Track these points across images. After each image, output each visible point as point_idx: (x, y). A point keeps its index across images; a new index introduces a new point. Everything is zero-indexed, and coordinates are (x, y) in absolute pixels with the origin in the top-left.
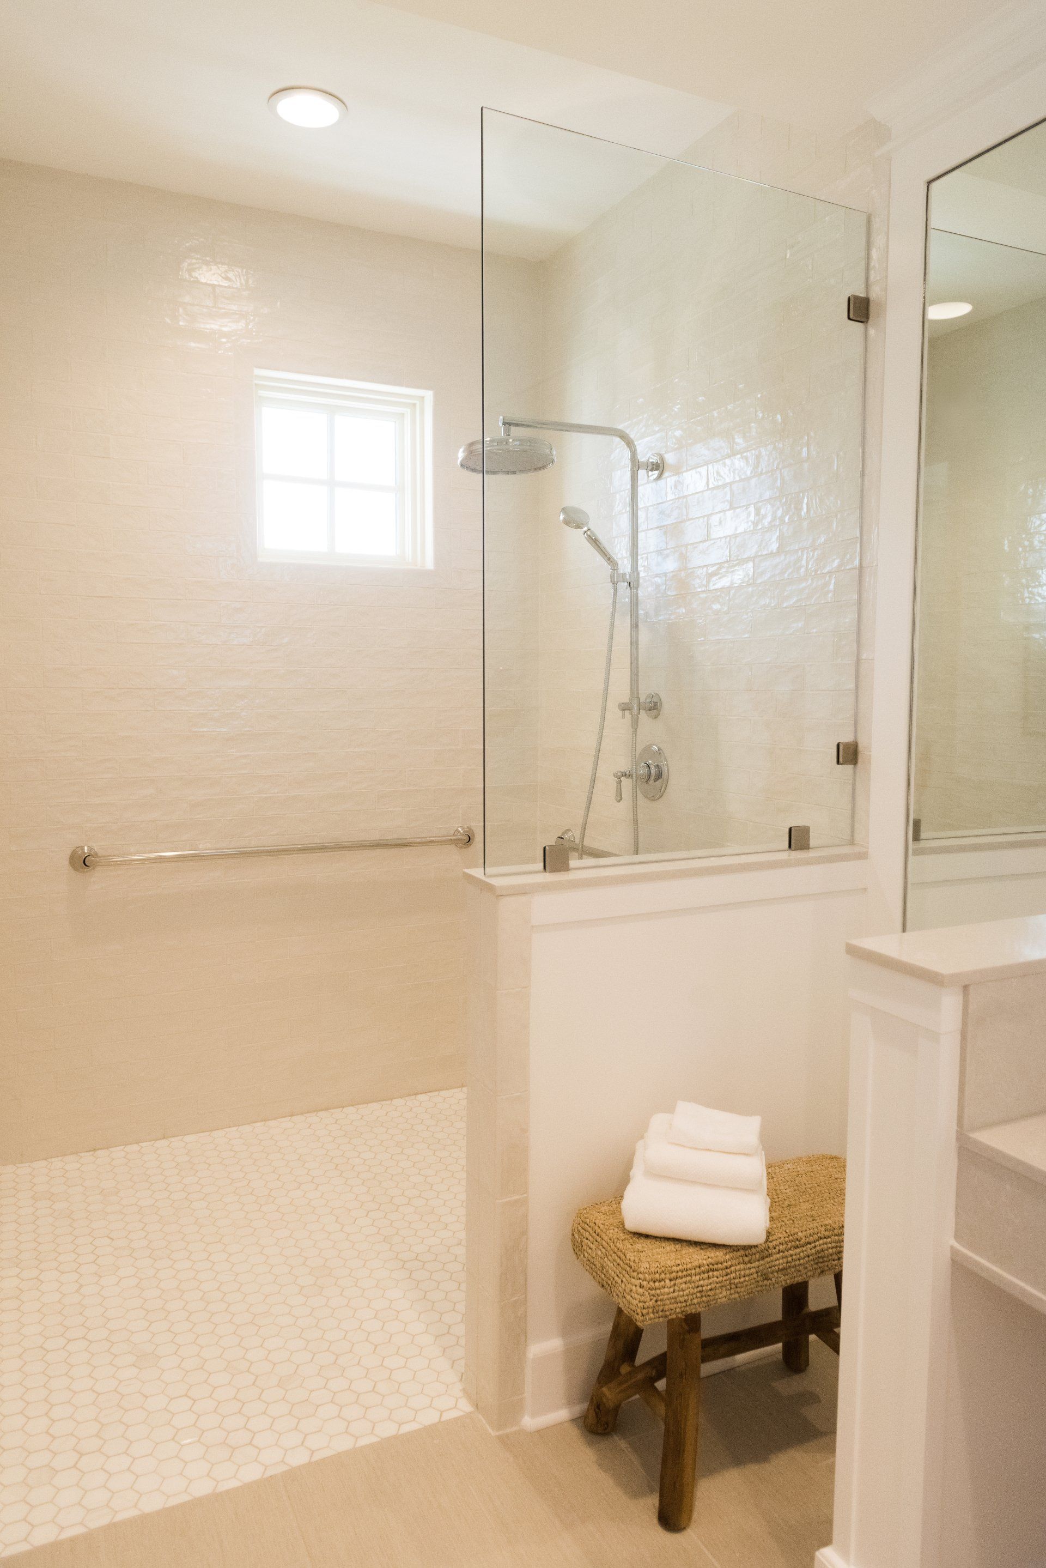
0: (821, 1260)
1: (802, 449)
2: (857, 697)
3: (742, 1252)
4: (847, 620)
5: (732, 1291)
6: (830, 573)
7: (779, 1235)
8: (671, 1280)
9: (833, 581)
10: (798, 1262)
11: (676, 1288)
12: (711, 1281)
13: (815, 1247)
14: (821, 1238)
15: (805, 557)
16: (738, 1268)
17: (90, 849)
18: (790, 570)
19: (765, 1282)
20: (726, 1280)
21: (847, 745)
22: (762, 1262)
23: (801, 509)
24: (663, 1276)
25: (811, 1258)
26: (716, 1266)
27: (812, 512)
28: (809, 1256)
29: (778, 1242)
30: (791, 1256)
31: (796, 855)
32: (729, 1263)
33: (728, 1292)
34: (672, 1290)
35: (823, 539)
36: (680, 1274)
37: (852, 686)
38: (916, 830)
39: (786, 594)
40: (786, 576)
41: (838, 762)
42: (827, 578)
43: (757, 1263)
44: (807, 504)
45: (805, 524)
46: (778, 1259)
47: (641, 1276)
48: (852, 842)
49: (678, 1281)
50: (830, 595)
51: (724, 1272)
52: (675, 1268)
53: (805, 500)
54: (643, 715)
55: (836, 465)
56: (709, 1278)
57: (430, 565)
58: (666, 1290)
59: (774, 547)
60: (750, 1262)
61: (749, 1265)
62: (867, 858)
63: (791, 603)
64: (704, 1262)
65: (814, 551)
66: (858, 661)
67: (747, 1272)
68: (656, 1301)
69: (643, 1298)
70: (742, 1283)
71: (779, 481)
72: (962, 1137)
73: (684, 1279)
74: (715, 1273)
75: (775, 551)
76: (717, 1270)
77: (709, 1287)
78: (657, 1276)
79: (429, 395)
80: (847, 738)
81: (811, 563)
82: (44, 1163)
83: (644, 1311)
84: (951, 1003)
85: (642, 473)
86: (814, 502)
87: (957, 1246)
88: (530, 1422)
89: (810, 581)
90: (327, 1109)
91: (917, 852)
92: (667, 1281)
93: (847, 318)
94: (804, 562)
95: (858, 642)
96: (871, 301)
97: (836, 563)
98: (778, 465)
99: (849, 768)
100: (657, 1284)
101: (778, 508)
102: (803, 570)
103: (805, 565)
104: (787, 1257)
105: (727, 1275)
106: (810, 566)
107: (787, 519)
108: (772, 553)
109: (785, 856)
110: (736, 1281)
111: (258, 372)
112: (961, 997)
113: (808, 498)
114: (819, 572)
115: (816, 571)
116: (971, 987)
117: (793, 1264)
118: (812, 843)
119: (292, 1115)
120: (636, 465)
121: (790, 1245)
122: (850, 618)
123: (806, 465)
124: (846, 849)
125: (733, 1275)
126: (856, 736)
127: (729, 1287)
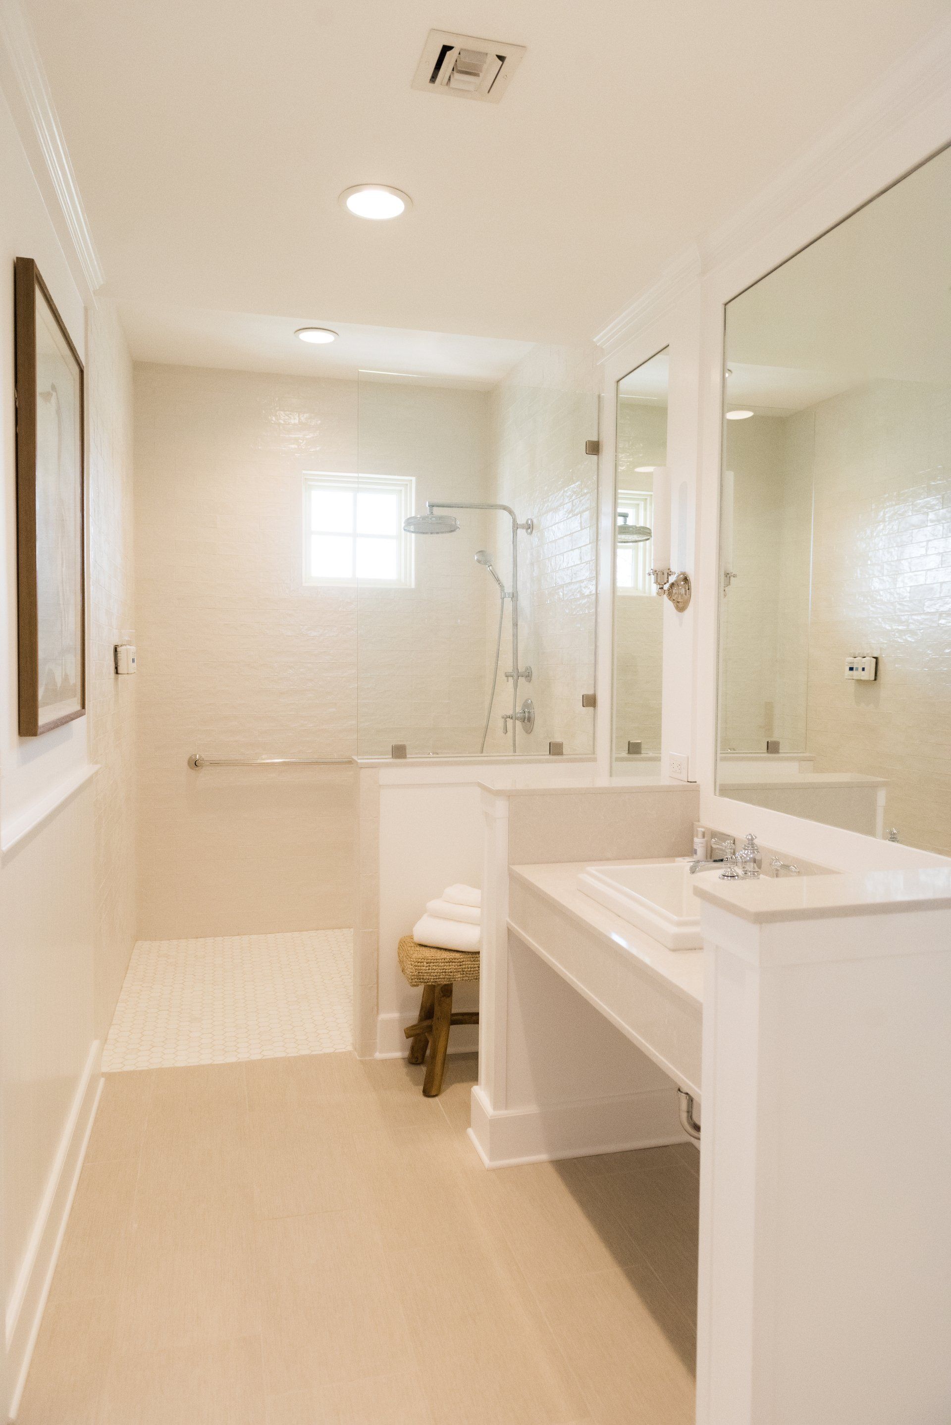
3: (470, 955)
5: (464, 975)
8: (427, 963)
11: (430, 968)
12: (450, 967)
16: (467, 963)
17: (200, 757)
20: (460, 968)
21: (589, 697)
24: (423, 960)
26: (454, 960)
31: (553, 758)
32: (462, 960)
33: (462, 976)
34: (427, 968)
36: (432, 961)
41: (583, 706)
47: (412, 960)
48: (593, 753)
49: (432, 964)
51: (459, 964)
52: (430, 958)
54: (522, 680)
56: (449, 965)
57: (413, 586)
58: (424, 968)
61: (473, 963)
62: (596, 761)
64: (448, 957)
68: (419, 973)
69: (411, 970)
73: (435, 964)
74: (453, 964)
76: (454, 962)
77: (450, 971)
78: (420, 960)
79: (414, 479)
80: (589, 692)
82: (168, 942)
83: (412, 977)
85: (519, 531)
87: (508, 920)
88: (378, 1055)
90: (339, 928)
92: (425, 963)
99: (591, 709)
100: (419, 964)
105: (460, 966)
109: (547, 757)
111: (304, 472)
118: (565, 751)
119: (318, 930)
120: (516, 527)
124: (589, 756)
125: (464, 966)
126: (595, 691)
127: (462, 973)
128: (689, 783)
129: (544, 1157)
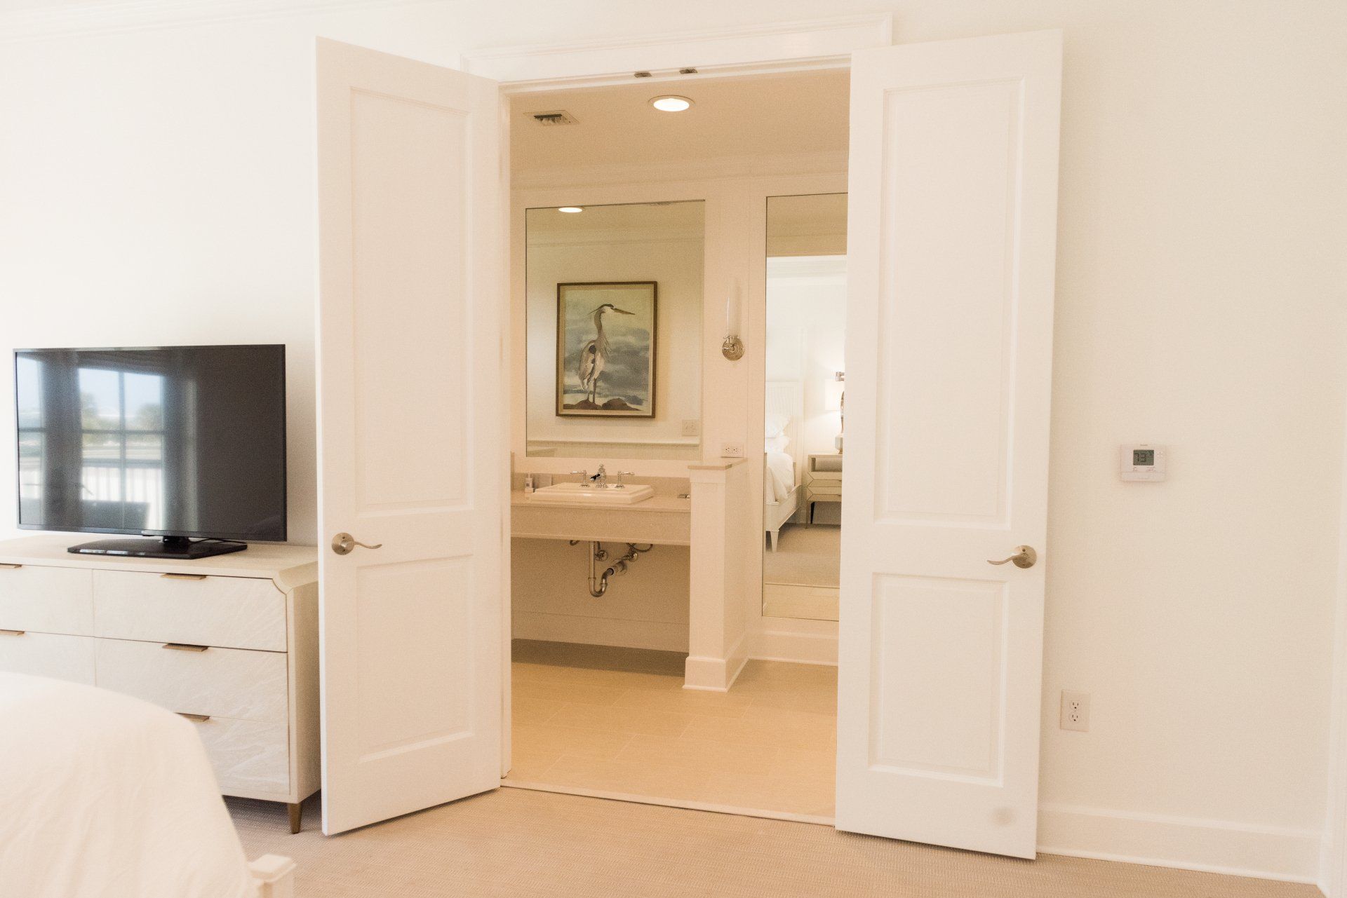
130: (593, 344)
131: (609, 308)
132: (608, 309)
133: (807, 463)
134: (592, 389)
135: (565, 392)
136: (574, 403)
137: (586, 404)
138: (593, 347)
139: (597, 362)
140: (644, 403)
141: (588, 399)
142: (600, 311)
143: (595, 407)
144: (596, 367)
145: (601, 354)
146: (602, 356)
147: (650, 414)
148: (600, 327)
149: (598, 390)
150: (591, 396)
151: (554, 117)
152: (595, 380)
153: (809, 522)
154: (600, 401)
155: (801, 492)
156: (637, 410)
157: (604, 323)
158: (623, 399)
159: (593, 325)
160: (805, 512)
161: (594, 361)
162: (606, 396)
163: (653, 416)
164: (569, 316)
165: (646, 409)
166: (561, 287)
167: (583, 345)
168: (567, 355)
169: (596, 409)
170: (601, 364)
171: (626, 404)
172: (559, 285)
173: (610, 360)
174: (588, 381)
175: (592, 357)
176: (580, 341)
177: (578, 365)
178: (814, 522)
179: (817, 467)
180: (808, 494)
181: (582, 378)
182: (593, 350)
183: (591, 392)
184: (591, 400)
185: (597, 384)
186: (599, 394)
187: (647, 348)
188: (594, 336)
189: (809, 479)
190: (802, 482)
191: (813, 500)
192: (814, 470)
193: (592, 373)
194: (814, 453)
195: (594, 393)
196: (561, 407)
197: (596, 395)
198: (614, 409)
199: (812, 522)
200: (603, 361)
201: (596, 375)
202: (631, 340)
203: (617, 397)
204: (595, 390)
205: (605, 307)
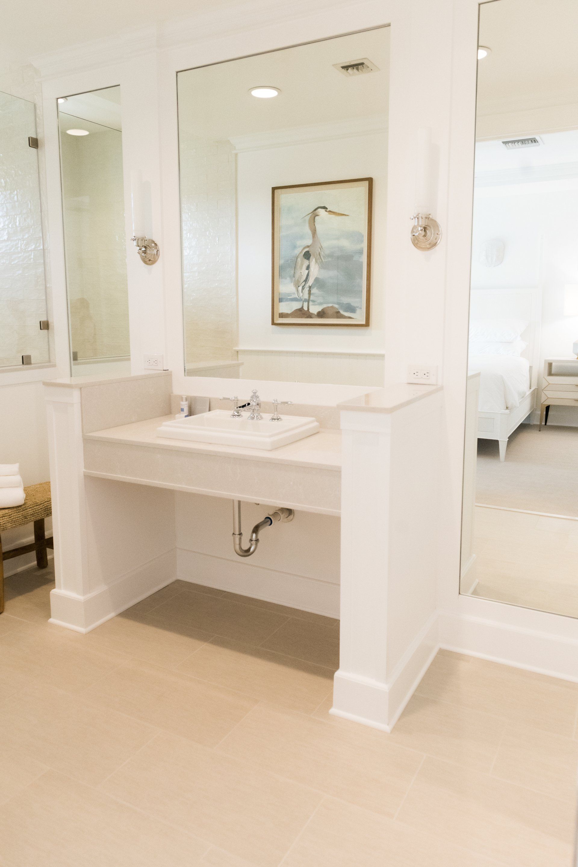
0: (47, 510)
1: (14, 196)
2: (46, 301)
3: (15, 509)
4: (40, 271)
6: (31, 250)
7: (29, 503)
9: (33, 254)
10: (38, 511)
12: (4, 520)
13: (44, 505)
14: (46, 502)
15: (20, 243)
16: (14, 515)
18: (14, 248)
19: (26, 519)
20: (10, 520)
21: (44, 322)
22: (23, 512)
23: (16, 222)
25: (43, 509)
26: (5, 515)
27: (21, 224)
28: (42, 509)
29: (29, 505)
30: (35, 509)
31: (25, 366)
32: (11, 513)
33: (11, 524)
35: (27, 236)
37: (44, 298)
38: (75, 357)
39: (13, 258)
40: (12, 250)
41: (41, 329)
42: (30, 253)
43: (22, 513)
44: (19, 221)
45: (19, 229)
46: (30, 511)
48: (50, 362)
50: (32, 260)
51: (9, 517)
53: (18, 219)
55: (30, 205)
56: (3, 519)
59: (6, 237)
60: (19, 512)
61: (18, 513)
62: (56, 367)
63: (15, 262)
65: (23, 241)
66: (46, 287)
67: (18, 516)
70: (16, 520)
71: (5, 209)
72: (83, 436)
74: (5, 517)
75: (6, 239)
76: (5, 516)
77: (3, 523)
80: (44, 319)
81: (22, 246)
84: (76, 394)
86: (22, 219)
87: (85, 470)
89: (23, 254)
91: (75, 364)
93: (29, 146)
94: (19, 245)
95: (45, 279)
96: (38, 140)
97: (33, 247)
98: (4, 202)
99: (46, 331)
101: (6, 221)
102: (19, 248)
103: (20, 246)
104: (33, 509)
105: (10, 518)
106: (22, 247)
107: (10, 226)
108: (5, 240)
109: (22, 366)
110: (14, 520)
112: (79, 392)
113: (19, 218)
114: (26, 250)
115: (25, 249)
116: (82, 388)
117: (36, 512)
118: (32, 362)
121: (34, 505)
122: (41, 270)
123: (17, 203)
124: (47, 364)
125: (12, 518)
126: (47, 317)
127: (11, 522)
128: (164, 371)
129: (112, 615)
130: (307, 250)
131: (323, 210)
132: (321, 212)
133: (543, 368)
134: (306, 296)
135: (281, 300)
136: (289, 312)
137: (301, 313)
138: (308, 252)
139: (312, 268)
140: (358, 311)
141: (303, 307)
142: (314, 214)
143: (310, 316)
144: (311, 274)
145: (316, 260)
146: (316, 262)
147: (364, 322)
148: (314, 232)
149: (312, 298)
150: (306, 305)
151: (357, 66)
152: (310, 287)
153: (544, 423)
154: (314, 309)
155: (536, 395)
156: (350, 318)
157: (318, 227)
158: (336, 306)
159: (307, 230)
160: (540, 413)
161: (308, 268)
162: (321, 304)
163: (367, 324)
164: (283, 221)
165: (359, 317)
166: (276, 191)
167: (297, 251)
168: (282, 262)
169: (311, 317)
170: (315, 271)
171: (339, 312)
172: (274, 189)
173: (323, 266)
174: (303, 288)
175: (306, 263)
176: (295, 247)
177: (292, 272)
178: (548, 424)
179: (553, 372)
180: (543, 399)
181: (297, 286)
182: (307, 255)
183: (305, 300)
184: (305, 308)
185: (312, 292)
186: (313, 301)
187: (361, 252)
188: (309, 241)
189: (545, 384)
190: (538, 386)
191: (547, 403)
192: (550, 374)
193: (306, 280)
194: (551, 358)
195: (308, 301)
196: (276, 316)
197: (311, 303)
198: (328, 317)
199: (546, 424)
200: (317, 266)
201: (310, 282)
202: (346, 244)
203: (330, 305)
204: (309, 297)
205: (320, 210)
